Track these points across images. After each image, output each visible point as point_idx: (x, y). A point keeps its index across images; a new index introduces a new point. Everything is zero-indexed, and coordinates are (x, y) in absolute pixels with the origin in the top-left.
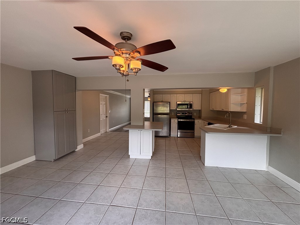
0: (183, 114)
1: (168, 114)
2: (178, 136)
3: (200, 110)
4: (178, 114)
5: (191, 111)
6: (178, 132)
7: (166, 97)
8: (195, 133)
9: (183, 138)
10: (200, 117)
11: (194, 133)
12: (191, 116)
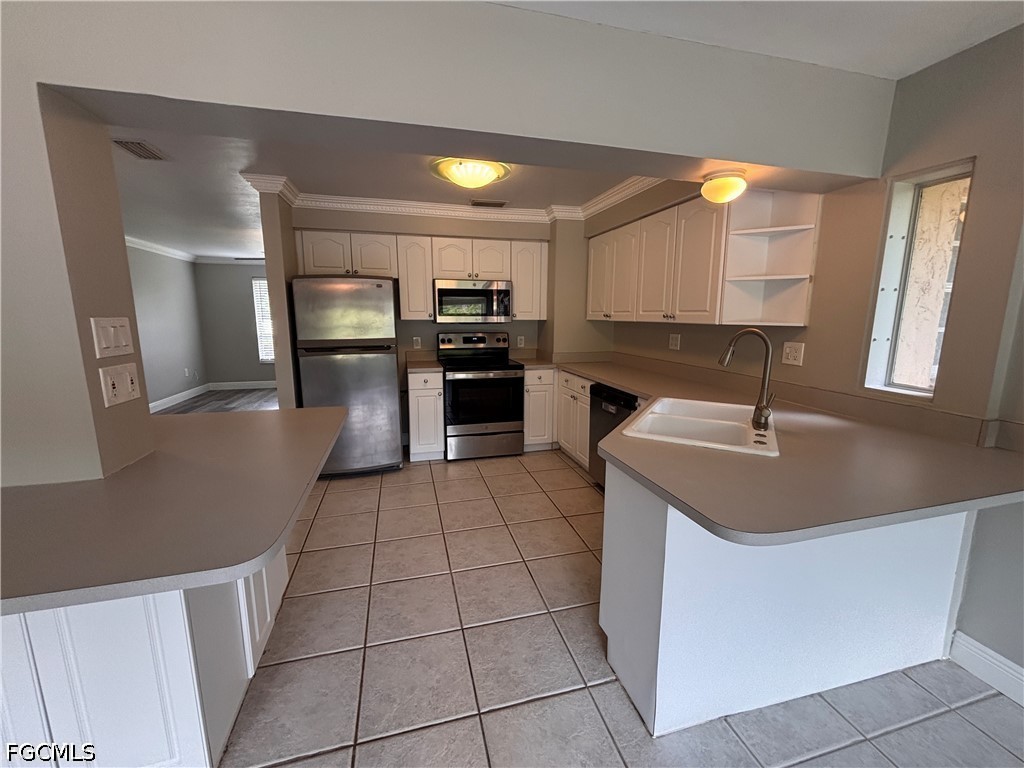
0: (467, 340)
1: (389, 347)
2: (450, 457)
3: (541, 323)
4: (443, 341)
5: (505, 329)
6: (446, 437)
7: (377, 251)
8: (525, 430)
9: (472, 464)
10: (543, 357)
11: (522, 432)
12: (505, 351)
